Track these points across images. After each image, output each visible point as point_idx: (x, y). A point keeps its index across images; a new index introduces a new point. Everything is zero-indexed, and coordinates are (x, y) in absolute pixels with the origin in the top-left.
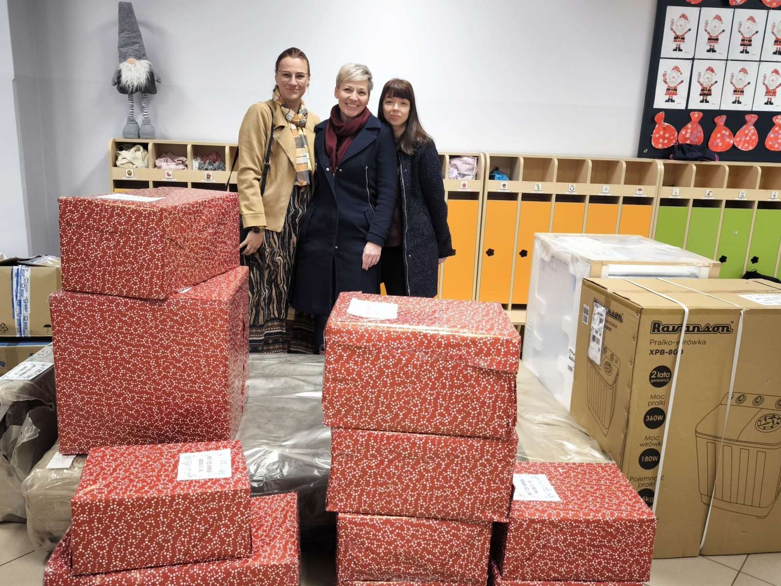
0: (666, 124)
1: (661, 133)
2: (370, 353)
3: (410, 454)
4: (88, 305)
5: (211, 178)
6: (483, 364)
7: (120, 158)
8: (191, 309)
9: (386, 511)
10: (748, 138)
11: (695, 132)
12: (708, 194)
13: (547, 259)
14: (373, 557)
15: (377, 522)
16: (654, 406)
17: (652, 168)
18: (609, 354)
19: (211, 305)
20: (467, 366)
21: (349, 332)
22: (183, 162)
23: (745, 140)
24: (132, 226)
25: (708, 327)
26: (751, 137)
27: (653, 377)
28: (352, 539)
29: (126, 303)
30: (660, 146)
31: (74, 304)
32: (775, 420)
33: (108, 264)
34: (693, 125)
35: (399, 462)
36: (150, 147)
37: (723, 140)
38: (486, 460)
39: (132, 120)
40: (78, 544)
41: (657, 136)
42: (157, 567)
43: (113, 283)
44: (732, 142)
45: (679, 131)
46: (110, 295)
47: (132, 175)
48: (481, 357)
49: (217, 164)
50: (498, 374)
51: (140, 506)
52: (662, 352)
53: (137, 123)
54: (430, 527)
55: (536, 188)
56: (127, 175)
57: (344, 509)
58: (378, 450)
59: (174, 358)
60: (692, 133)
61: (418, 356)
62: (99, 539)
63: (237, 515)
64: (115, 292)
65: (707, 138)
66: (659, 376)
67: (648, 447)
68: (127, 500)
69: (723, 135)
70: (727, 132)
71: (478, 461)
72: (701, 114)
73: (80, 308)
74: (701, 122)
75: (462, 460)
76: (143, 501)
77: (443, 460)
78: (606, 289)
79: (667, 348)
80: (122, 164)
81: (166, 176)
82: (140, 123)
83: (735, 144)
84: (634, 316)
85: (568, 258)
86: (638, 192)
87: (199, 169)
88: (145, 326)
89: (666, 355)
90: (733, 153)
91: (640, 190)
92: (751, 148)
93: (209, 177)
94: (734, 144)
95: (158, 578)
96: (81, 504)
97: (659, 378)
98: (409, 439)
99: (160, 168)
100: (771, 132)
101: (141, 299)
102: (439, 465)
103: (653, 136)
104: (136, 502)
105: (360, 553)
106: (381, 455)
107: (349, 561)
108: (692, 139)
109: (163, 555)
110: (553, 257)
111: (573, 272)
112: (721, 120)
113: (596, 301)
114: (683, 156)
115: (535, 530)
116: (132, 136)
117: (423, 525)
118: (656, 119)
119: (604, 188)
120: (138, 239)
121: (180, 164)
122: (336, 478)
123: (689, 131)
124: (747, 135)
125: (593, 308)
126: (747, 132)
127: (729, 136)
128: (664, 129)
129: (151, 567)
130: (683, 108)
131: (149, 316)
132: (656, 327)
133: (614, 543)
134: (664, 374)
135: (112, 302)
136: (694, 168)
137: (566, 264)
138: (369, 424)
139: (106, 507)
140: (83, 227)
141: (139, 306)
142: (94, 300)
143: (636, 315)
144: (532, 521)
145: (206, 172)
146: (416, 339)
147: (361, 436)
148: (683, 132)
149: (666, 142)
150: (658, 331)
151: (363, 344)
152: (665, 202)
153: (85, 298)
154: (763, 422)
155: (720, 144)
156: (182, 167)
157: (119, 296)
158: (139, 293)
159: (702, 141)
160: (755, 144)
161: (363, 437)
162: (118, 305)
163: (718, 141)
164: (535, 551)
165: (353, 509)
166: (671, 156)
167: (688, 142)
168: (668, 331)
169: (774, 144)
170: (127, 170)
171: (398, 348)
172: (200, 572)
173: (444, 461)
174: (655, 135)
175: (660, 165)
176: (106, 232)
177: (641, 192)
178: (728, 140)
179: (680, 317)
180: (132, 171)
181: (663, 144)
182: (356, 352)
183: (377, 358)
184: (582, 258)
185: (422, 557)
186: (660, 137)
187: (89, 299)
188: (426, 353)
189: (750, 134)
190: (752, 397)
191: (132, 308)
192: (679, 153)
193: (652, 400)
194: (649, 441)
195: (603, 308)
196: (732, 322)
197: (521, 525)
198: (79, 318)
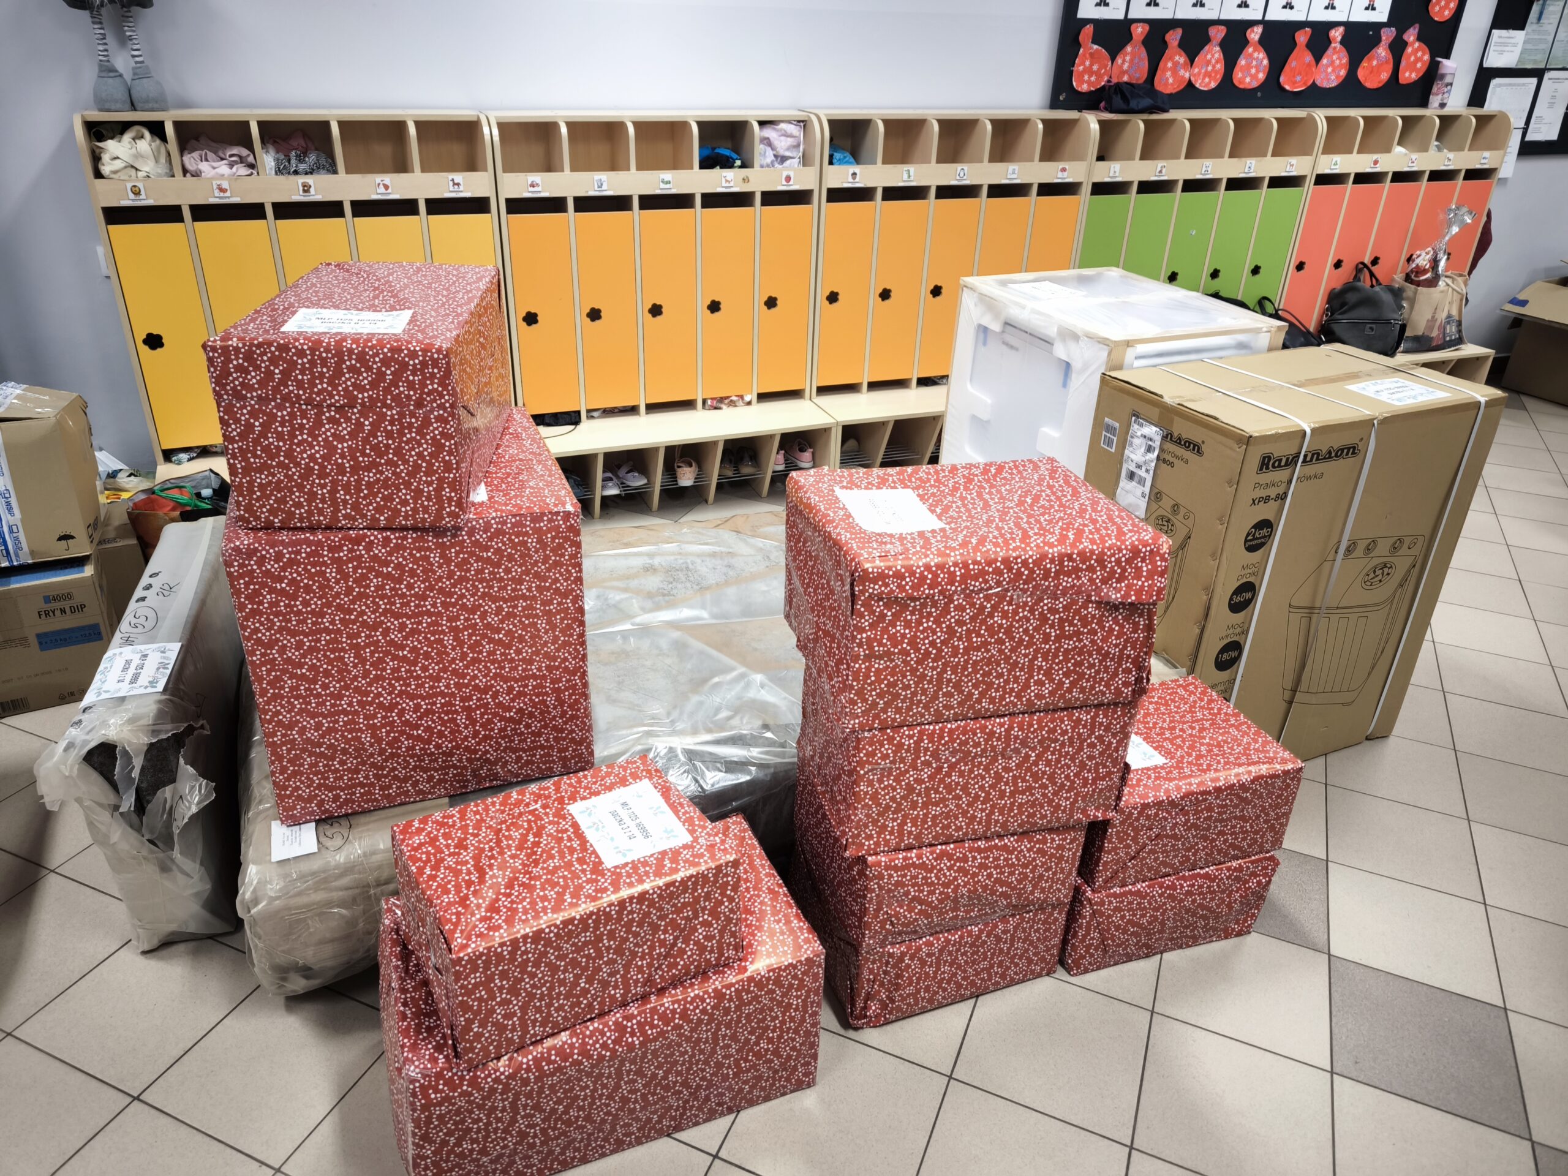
0: (1095, 47)
1: (1088, 63)
2: (934, 604)
3: (984, 751)
4: (309, 555)
5: (312, 190)
6: (1115, 596)
7: (106, 158)
8: (514, 533)
9: (942, 839)
10: (1210, 68)
11: (1136, 61)
12: (1160, 172)
13: (995, 327)
14: (920, 910)
15: (928, 858)
16: (1245, 580)
17: (1077, 131)
18: (1167, 503)
19: (550, 521)
20: (1089, 601)
21: (899, 575)
22: (240, 157)
23: (1206, 71)
24: (387, 391)
25: (1330, 452)
26: (1214, 67)
27: (1250, 538)
28: (889, 891)
29: (387, 540)
30: (1084, 88)
31: (279, 556)
32: (1386, 570)
33: (341, 471)
34: (1134, 48)
35: (966, 764)
36: (169, 130)
37: (1174, 71)
38: (1098, 738)
39: (107, 70)
40: (469, 1022)
41: (1081, 68)
42: (601, 1015)
43: (356, 507)
44: (1187, 75)
45: (1113, 59)
46: (349, 529)
47: (143, 196)
48: (1111, 585)
49: (312, 158)
50: (1133, 608)
51: (570, 934)
52: (1266, 499)
53: (121, 76)
54: (1005, 848)
55: (905, 177)
56: (132, 196)
57: (874, 849)
58: (935, 755)
59: (488, 626)
60: (1131, 61)
61: (1012, 596)
62: (505, 1002)
63: (722, 903)
64: (360, 522)
65: (1153, 69)
66: (1257, 535)
67: (1229, 640)
68: (547, 930)
69: (1176, 64)
70: (1181, 59)
71: (1085, 740)
72: (1147, 27)
73: (292, 562)
74: (1147, 42)
75: (1063, 745)
76: (573, 925)
77: (1033, 749)
78: (1161, 397)
79: (1273, 492)
80: (115, 172)
81: (217, 193)
82: (128, 76)
83: (1192, 79)
84: (1231, 449)
85: (1052, 332)
86: (1060, 175)
87: (279, 171)
88: (429, 577)
89: (1272, 502)
90: (1189, 96)
91: (1064, 170)
92: (1213, 85)
93: (306, 189)
94: (1190, 80)
95: (608, 1034)
96: (470, 958)
97: (1257, 539)
98: (983, 728)
99: (197, 174)
100: (1242, 56)
101: (415, 529)
102: (1028, 756)
103: (1075, 69)
104: (563, 929)
105: (901, 907)
106: (938, 760)
107: (883, 923)
108: (1131, 72)
109: (609, 995)
110: (1006, 324)
111: (1064, 357)
112: (1174, 37)
113: (1137, 415)
114: (1123, 106)
115: (1148, 817)
116: (119, 106)
117: (996, 847)
118: (1081, 38)
119: (1010, 171)
120: (402, 415)
121: (236, 162)
122: (863, 807)
123: (1128, 58)
124: (1208, 63)
125: (1129, 425)
126: (1209, 56)
127: (1184, 66)
128: (1092, 55)
129: (591, 1019)
130: (1121, 16)
131: (435, 557)
132: (1266, 463)
133: (1249, 811)
134: (1264, 532)
135: (357, 541)
136: (1142, 126)
137: (1048, 342)
138: (923, 716)
139: (512, 953)
140: (274, 399)
141: (414, 542)
142: (319, 543)
143: (1236, 446)
144: (1145, 806)
145: (301, 180)
146: (1010, 569)
147: (907, 738)
148: (1119, 61)
149: (1093, 79)
150: (1267, 468)
151: (923, 592)
152: (1100, 189)
153: (299, 542)
154: (1372, 575)
155: (1171, 81)
156: (243, 171)
157: (369, 529)
158: (415, 519)
159: (1146, 76)
160: (1219, 77)
161: (910, 737)
162: (369, 546)
163: (1169, 74)
164: (1145, 845)
165: (889, 847)
166: (1102, 104)
167: (1126, 79)
168: (1279, 466)
169: (1244, 78)
170: (129, 185)
171: (981, 590)
172: (676, 1006)
173: (1034, 751)
174: (1079, 68)
175: (1092, 121)
176: (329, 406)
177: (1065, 174)
178: (1182, 72)
179: (1297, 442)
180: (140, 185)
181: (1089, 83)
182: (909, 605)
183: (946, 611)
184: (1090, 337)
185: (993, 893)
186: (1085, 71)
187: (309, 543)
188: (1024, 591)
189: (1213, 61)
190: (1365, 543)
191: (398, 548)
192: (1117, 101)
193: (1243, 572)
194: (1229, 632)
195: (1154, 429)
196: (1361, 440)
197: (1130, 814)
198: (293, 582)
